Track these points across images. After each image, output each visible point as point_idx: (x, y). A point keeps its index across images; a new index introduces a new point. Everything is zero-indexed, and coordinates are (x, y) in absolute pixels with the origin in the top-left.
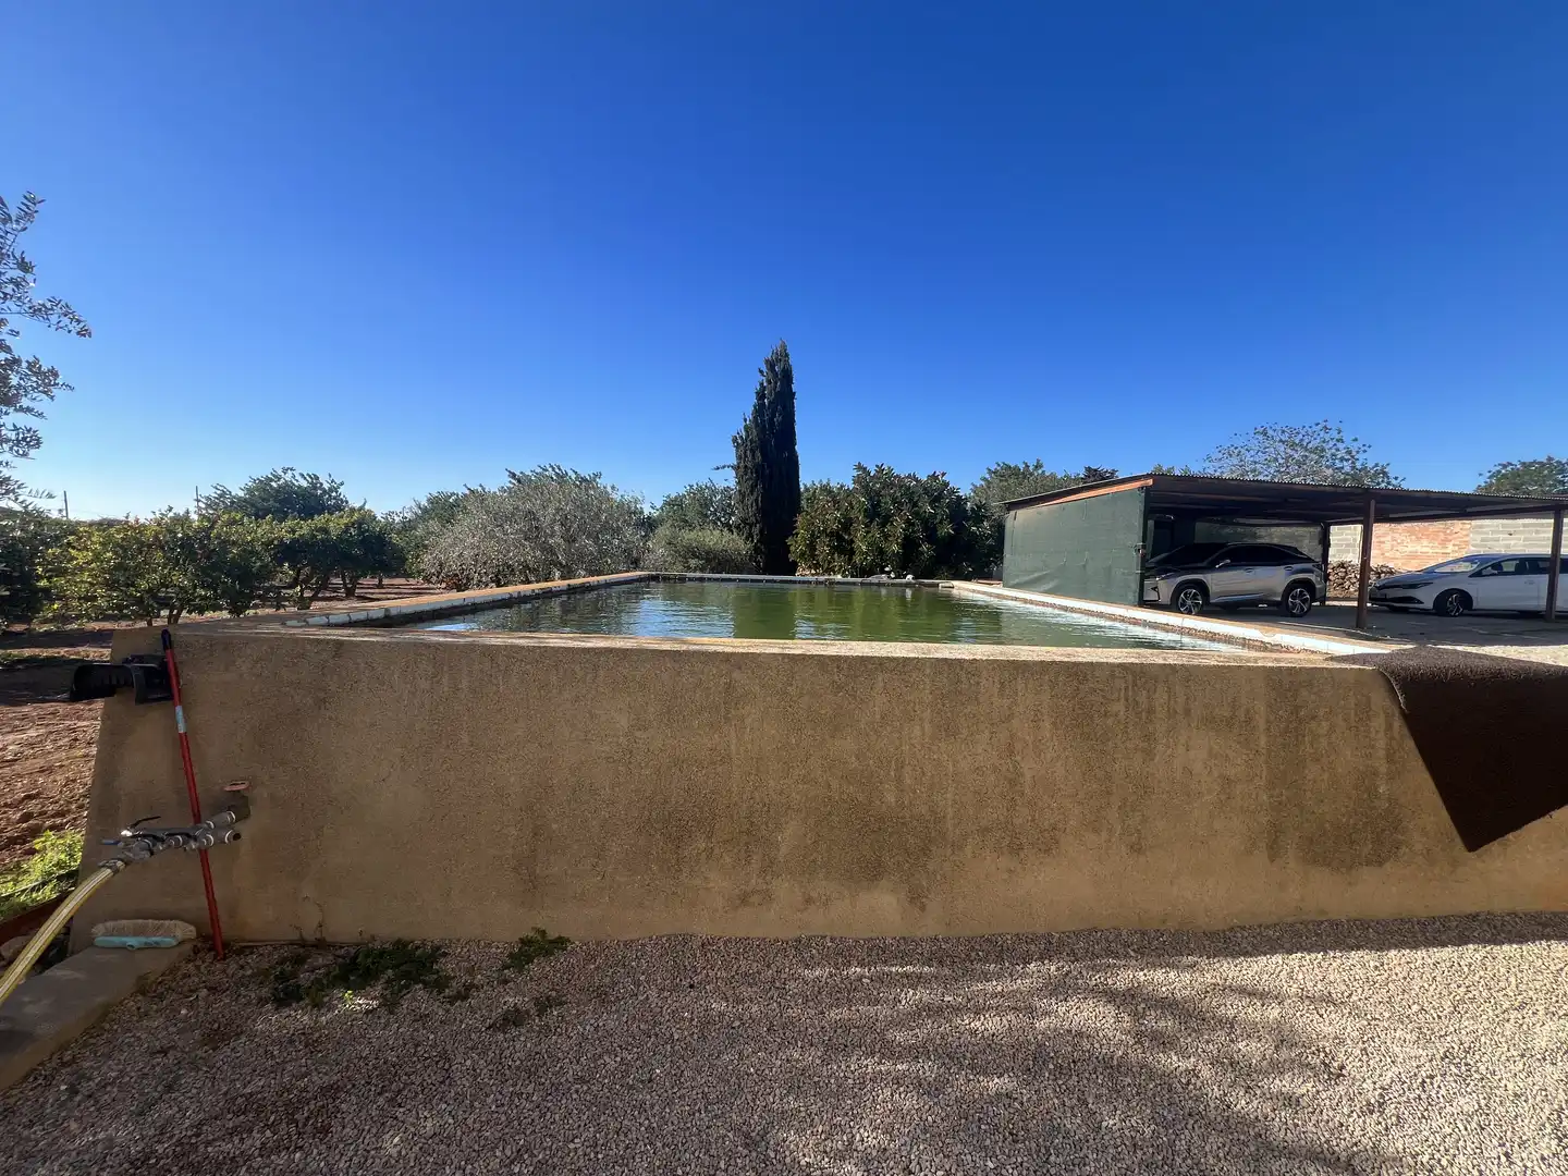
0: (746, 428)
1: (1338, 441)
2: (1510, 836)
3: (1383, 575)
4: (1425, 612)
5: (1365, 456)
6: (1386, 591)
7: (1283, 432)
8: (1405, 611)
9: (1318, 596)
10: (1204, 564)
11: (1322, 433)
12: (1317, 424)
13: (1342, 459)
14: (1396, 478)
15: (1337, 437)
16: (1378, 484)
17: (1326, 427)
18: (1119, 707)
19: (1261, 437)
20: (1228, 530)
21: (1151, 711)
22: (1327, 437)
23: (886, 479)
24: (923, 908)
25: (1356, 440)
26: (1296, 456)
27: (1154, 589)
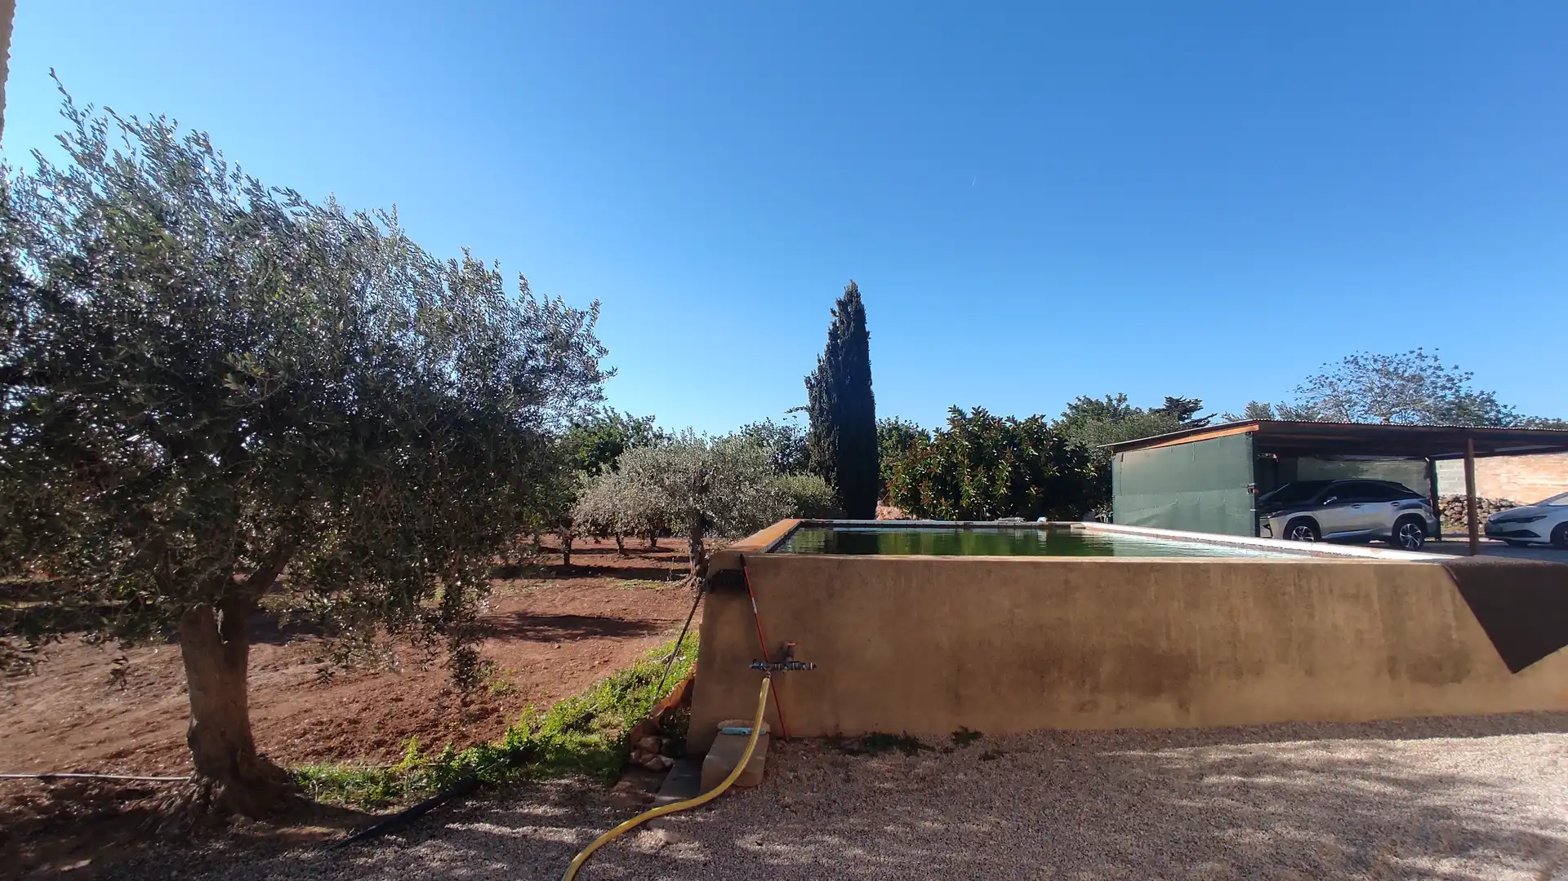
0: (821, 369)
1: (1437, 368)
2: (1535, 663)
3: (1502, 509)
4: (1543, 546)
5: (1469, 383)
6: (1501, 525)
7: (1375, 361)
8: (1524, 545)
9: (1430, 530)
10: (1309, 502)
11: (1418, 362)
12: (1412, 352)
13: (1444, 388)
14: (1505, 407)
15: (1436, 364)
16: (1487, 412)
17: (1420, 354)
18: (1291, 589)
19: (1352, 366)
20: (1329, 466)
21: (1310, 592)
22: (1424, 365)
23: (983, 421)
24: (1188, 711)
25: (1456, 367)
26: (1392, 385)
27: (1266, 526)
